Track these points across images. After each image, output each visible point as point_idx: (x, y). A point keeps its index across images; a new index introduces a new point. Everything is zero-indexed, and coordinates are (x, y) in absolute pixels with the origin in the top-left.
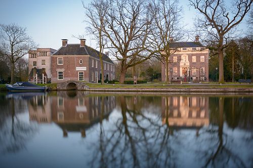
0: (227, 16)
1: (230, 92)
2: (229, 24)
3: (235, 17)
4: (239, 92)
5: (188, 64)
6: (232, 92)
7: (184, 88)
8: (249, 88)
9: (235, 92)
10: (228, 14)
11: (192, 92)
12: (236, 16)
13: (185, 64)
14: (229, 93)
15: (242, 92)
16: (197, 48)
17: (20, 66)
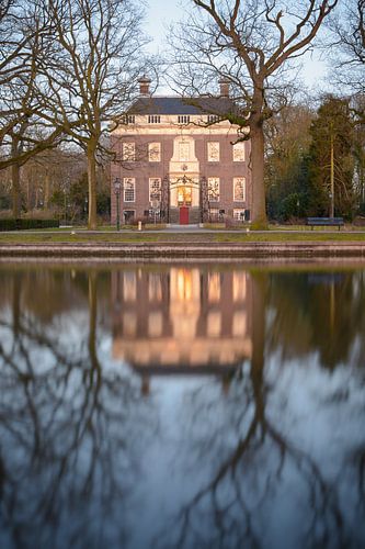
0: (277, 22)
1: (272, 254)
2: (283, 45)
3: (299, 27)
4: (296, 254)
5: (194, 167)
6: (278, 254)
7: (136, 242)
8: (327, 243)
9: (286, 254)
10: (280, 15)
11: (159, 254)
12: (302, 24)
13: (185, 168)
14: (270, 259)
15: (306, 254)
16: (194, 118)
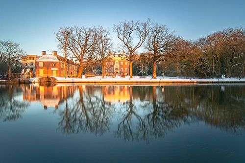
2: (135, 47)
12: (139, 43)
13: (117, 66)
17: (16, 66)
